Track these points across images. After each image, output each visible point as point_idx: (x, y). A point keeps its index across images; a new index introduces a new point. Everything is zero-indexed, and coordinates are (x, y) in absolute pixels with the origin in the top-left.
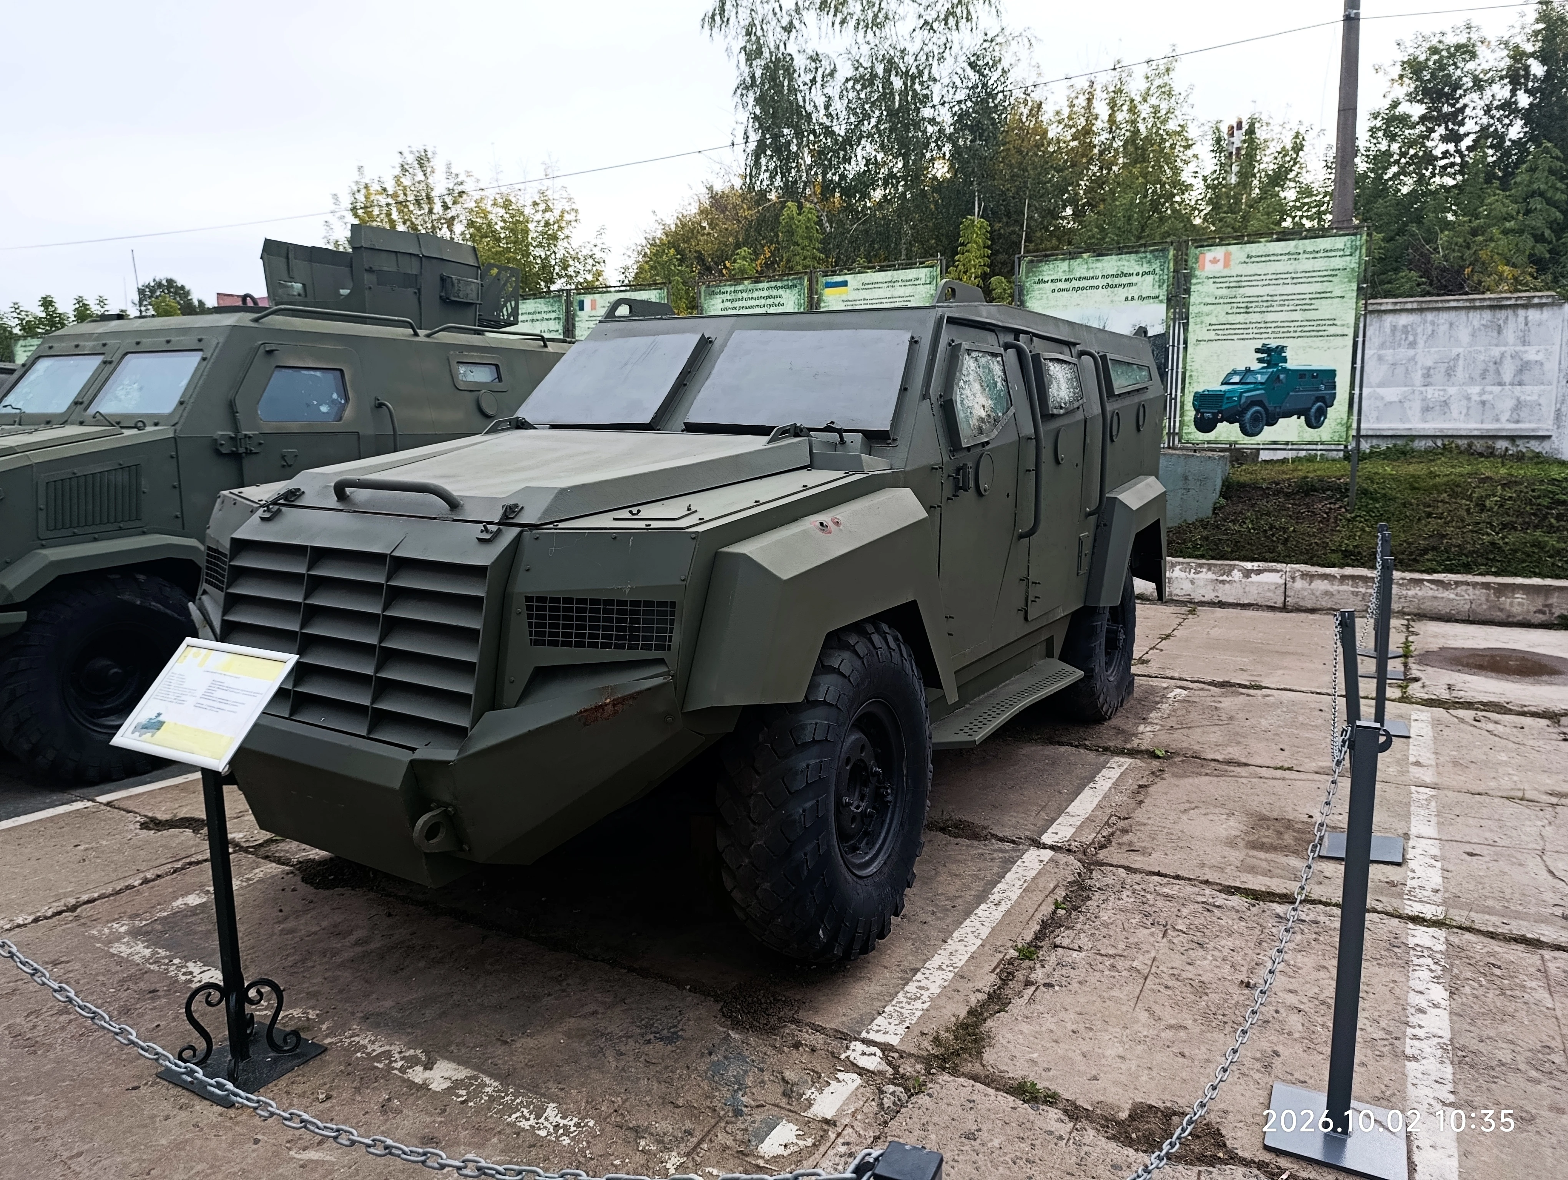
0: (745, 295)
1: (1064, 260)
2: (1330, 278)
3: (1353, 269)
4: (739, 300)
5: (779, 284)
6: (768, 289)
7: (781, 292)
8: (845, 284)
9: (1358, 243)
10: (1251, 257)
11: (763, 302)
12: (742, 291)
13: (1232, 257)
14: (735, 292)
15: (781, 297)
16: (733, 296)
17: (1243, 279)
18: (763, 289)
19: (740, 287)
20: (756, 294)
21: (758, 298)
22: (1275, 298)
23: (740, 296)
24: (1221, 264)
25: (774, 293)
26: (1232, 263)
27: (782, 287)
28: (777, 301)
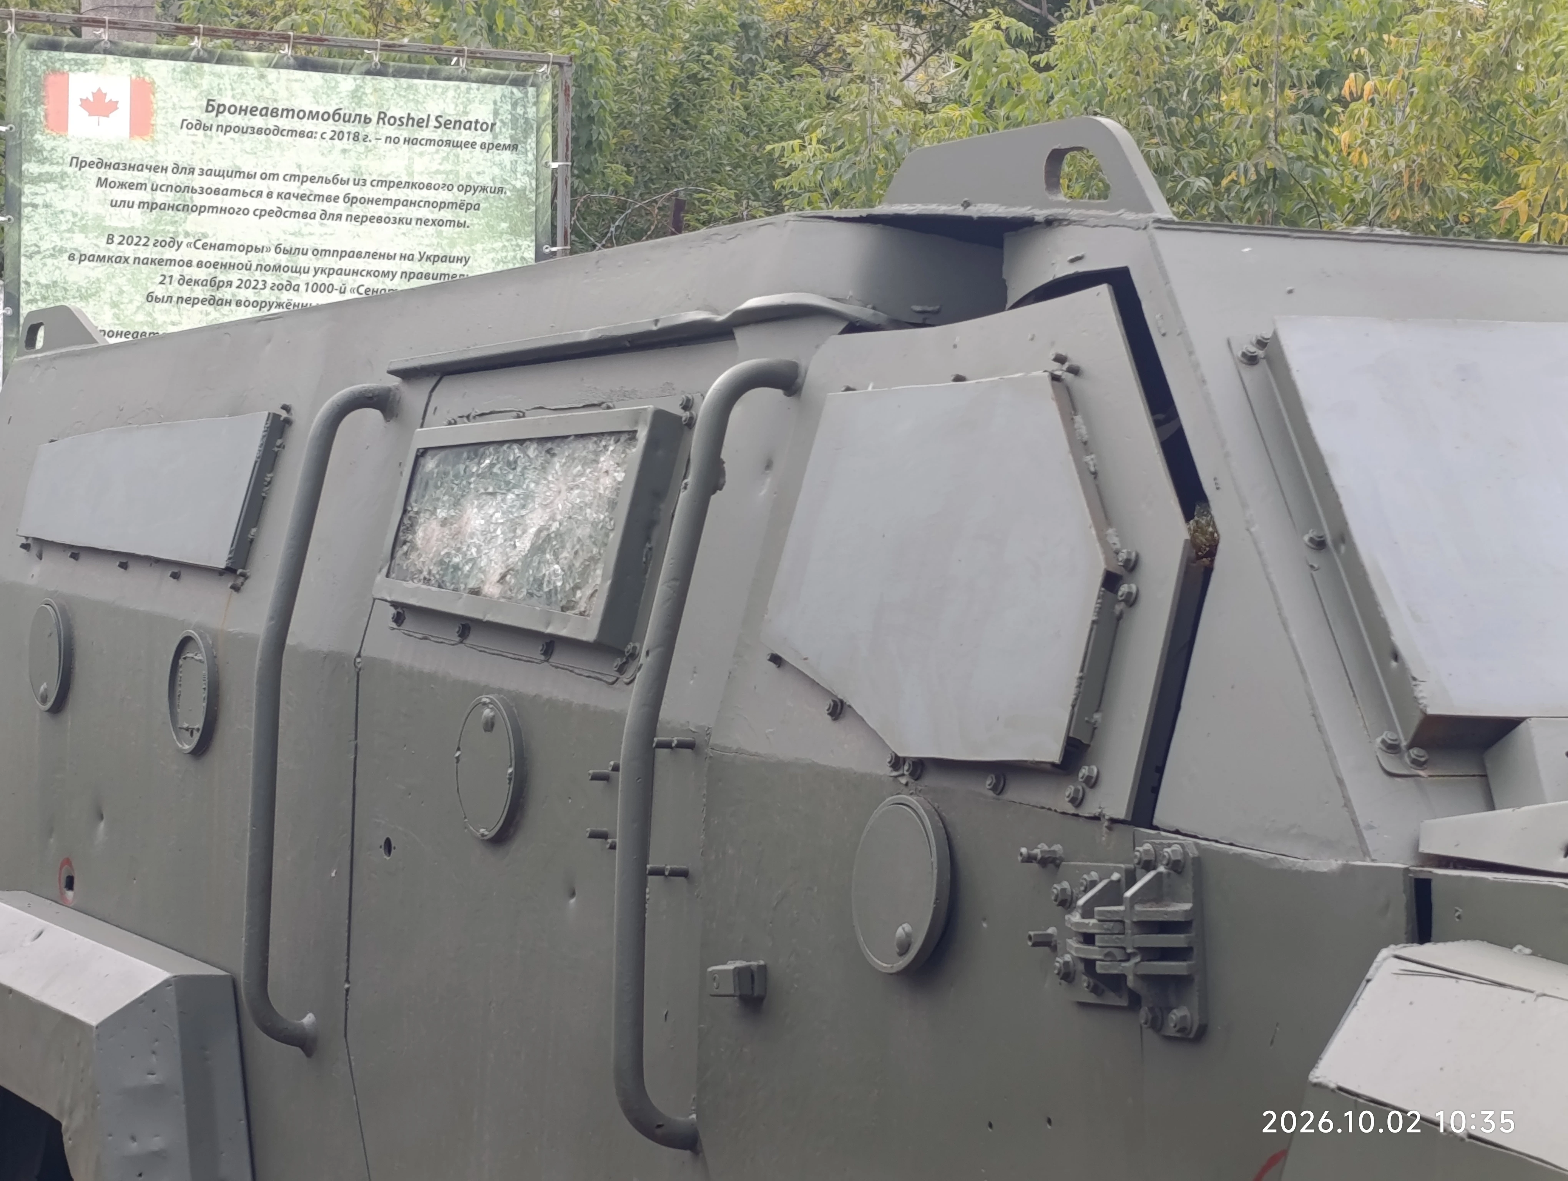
2: (462, 216)
3: (521, 193)
9: (532, 111)
10: (220, 109)
13: (159, 100)
17: (199, 181)
22: (302, 261)
24: (121, 118)
26: (159, 120)
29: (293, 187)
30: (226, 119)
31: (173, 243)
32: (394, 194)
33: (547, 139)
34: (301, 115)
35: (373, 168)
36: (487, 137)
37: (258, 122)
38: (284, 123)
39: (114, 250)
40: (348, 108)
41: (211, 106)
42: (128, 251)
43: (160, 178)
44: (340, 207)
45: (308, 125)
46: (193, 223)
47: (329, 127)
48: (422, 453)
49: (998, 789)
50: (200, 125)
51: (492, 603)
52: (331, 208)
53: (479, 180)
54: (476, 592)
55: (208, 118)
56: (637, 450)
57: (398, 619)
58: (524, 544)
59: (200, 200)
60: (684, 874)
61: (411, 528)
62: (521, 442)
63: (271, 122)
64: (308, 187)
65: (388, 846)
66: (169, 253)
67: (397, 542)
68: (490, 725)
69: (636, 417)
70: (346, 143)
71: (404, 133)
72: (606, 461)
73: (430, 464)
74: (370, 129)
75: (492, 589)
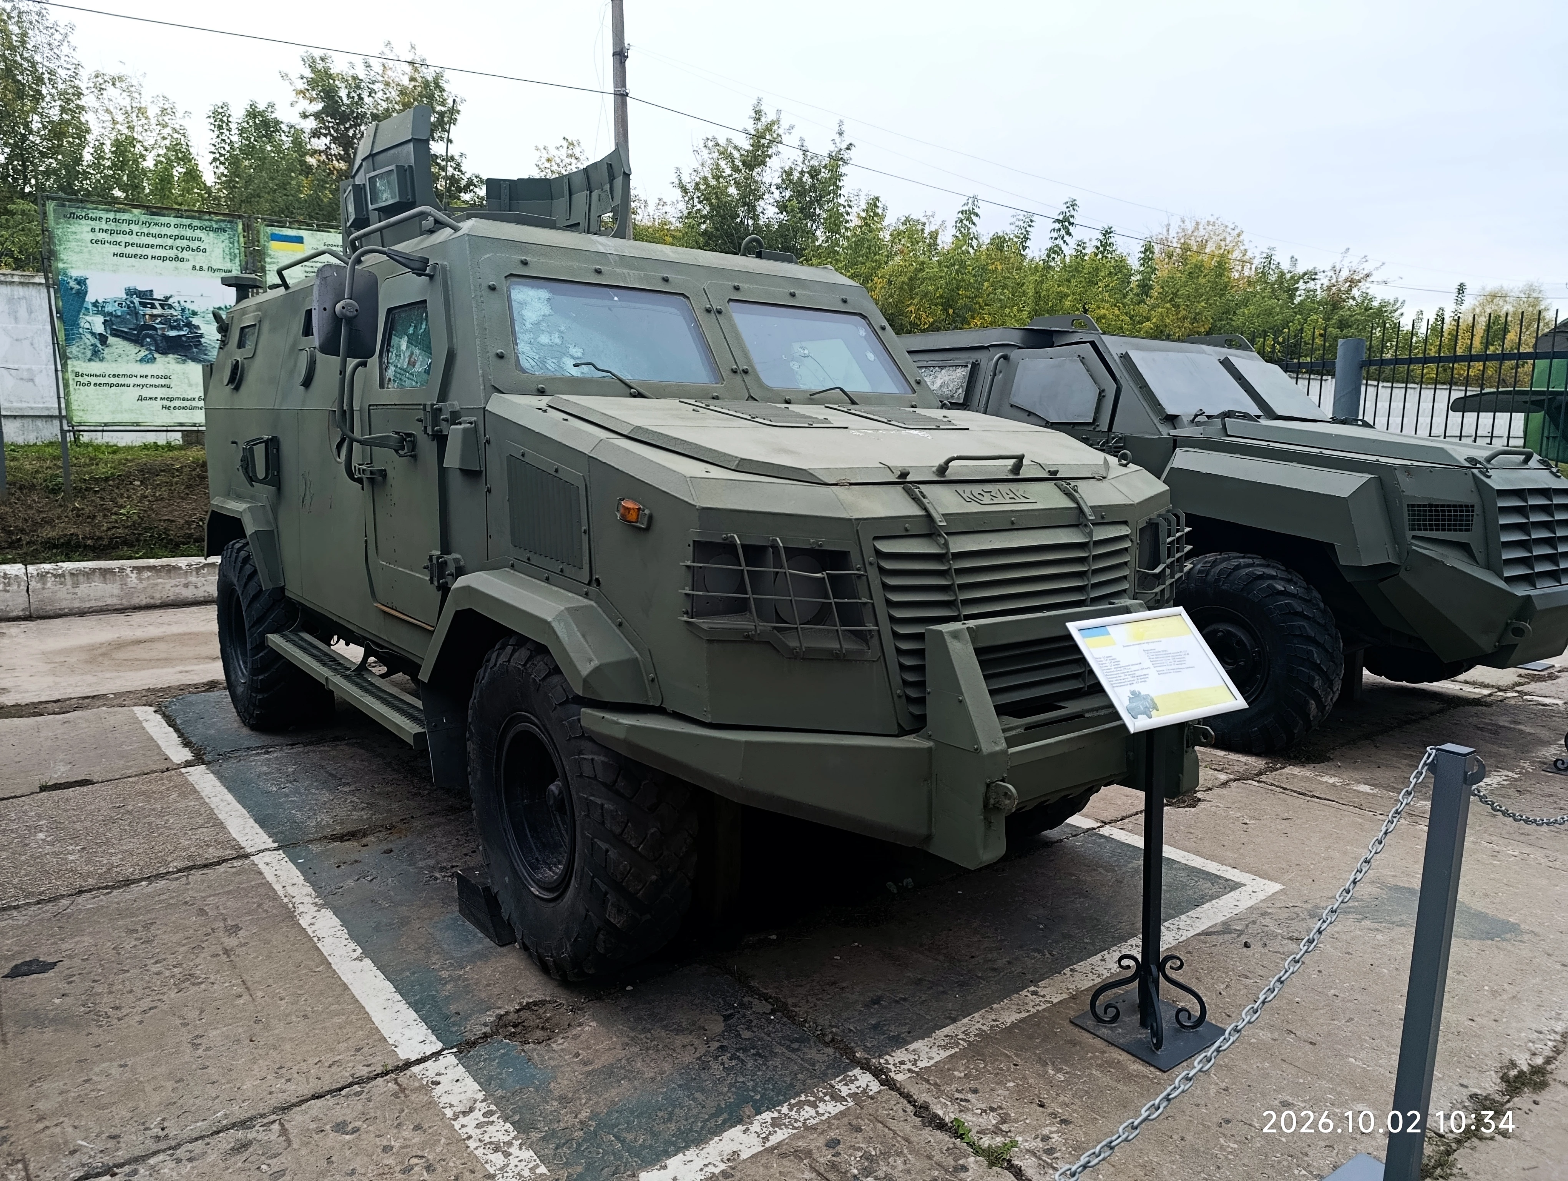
0: (135, 228)
4: (124, 233)
5: (196, 223)
6: (176, 226)
7: (199, 233)
8: (299, 240)
11: (170, 242)
12: (130, 222)
14: (115, 220)
15: (200, 240)
16: (113, 226)
18: (168, 225)
19: (126, 216)
20: (155, 230)
21: (160, 236)
23: (125, 227)
25: (189, 233)
27: (201, 228)
28: (194, 244)
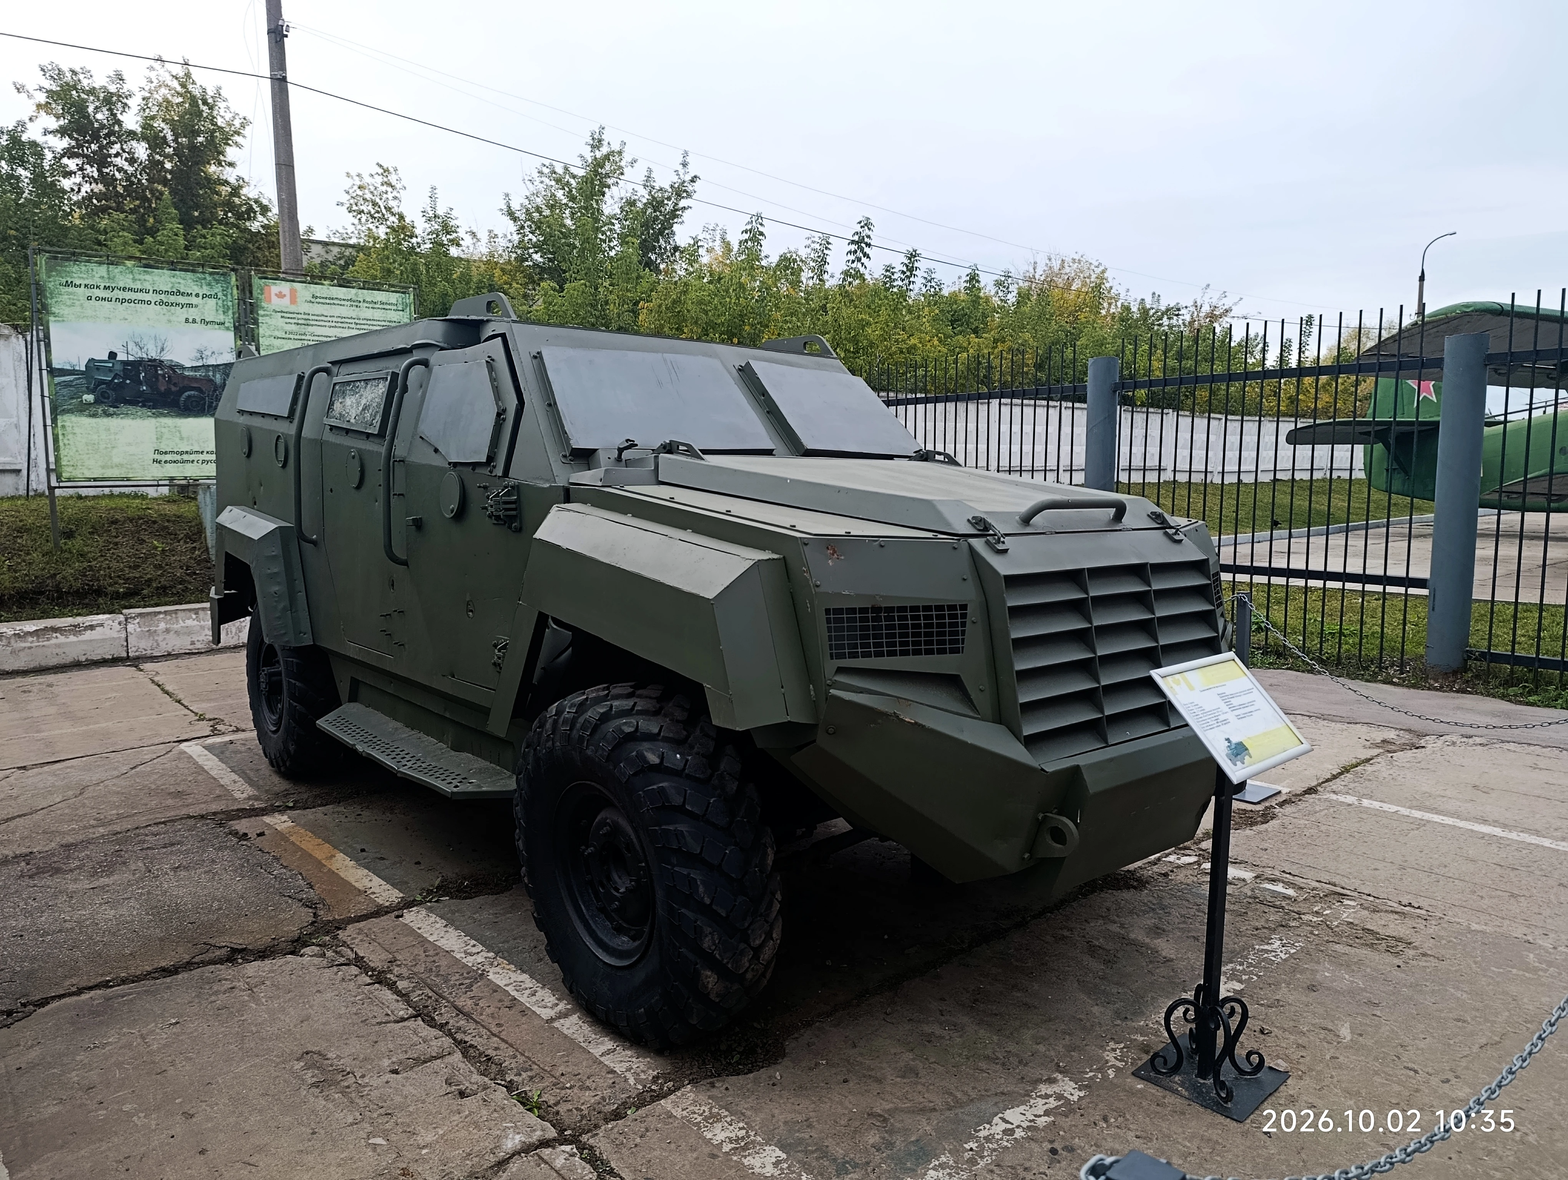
1: (100, 263)
13: (298, 294)
26: (298, 300)
29: (339, 320)
30: (318, 300)
31: (305, 334)
32: (369, 322)
33: (413, 309)
34: (340, 300)
35: (362, 316)
36: (395, 308)
37: (328, 301)
38: (336, 302)
39: (287, 336)
40: (354, 298)
41: (313, 296)
42: (291, 336)
43: (299, 316)
44: (353, 326)
45: (343, 302)
46: (310, 329)
47: (349, 303)
48: (335, 384)
49: (474, 469)
50: (311, 302)
51: (352, 424)
52: (350, 326)
53: (393, 320)
54: (349, 421)
55: (313, 300)
56: (387, 383)
57: (331, 429)
58: (361, 408)
59: (312, 323)
60: (402, 495)
61: (333, 405)
62: (360, 381)
63: (332, 302)
64: (343, 320)
65: (331, 491)
66: (303, 337)
67: (329, 409)
68: (354, 457)
69: (387, 373)
70: (354, 308)
71: (371, 306)
72: (381, 386)
73: (337, 387)
74: (361, 304)
75: (353, 421)
